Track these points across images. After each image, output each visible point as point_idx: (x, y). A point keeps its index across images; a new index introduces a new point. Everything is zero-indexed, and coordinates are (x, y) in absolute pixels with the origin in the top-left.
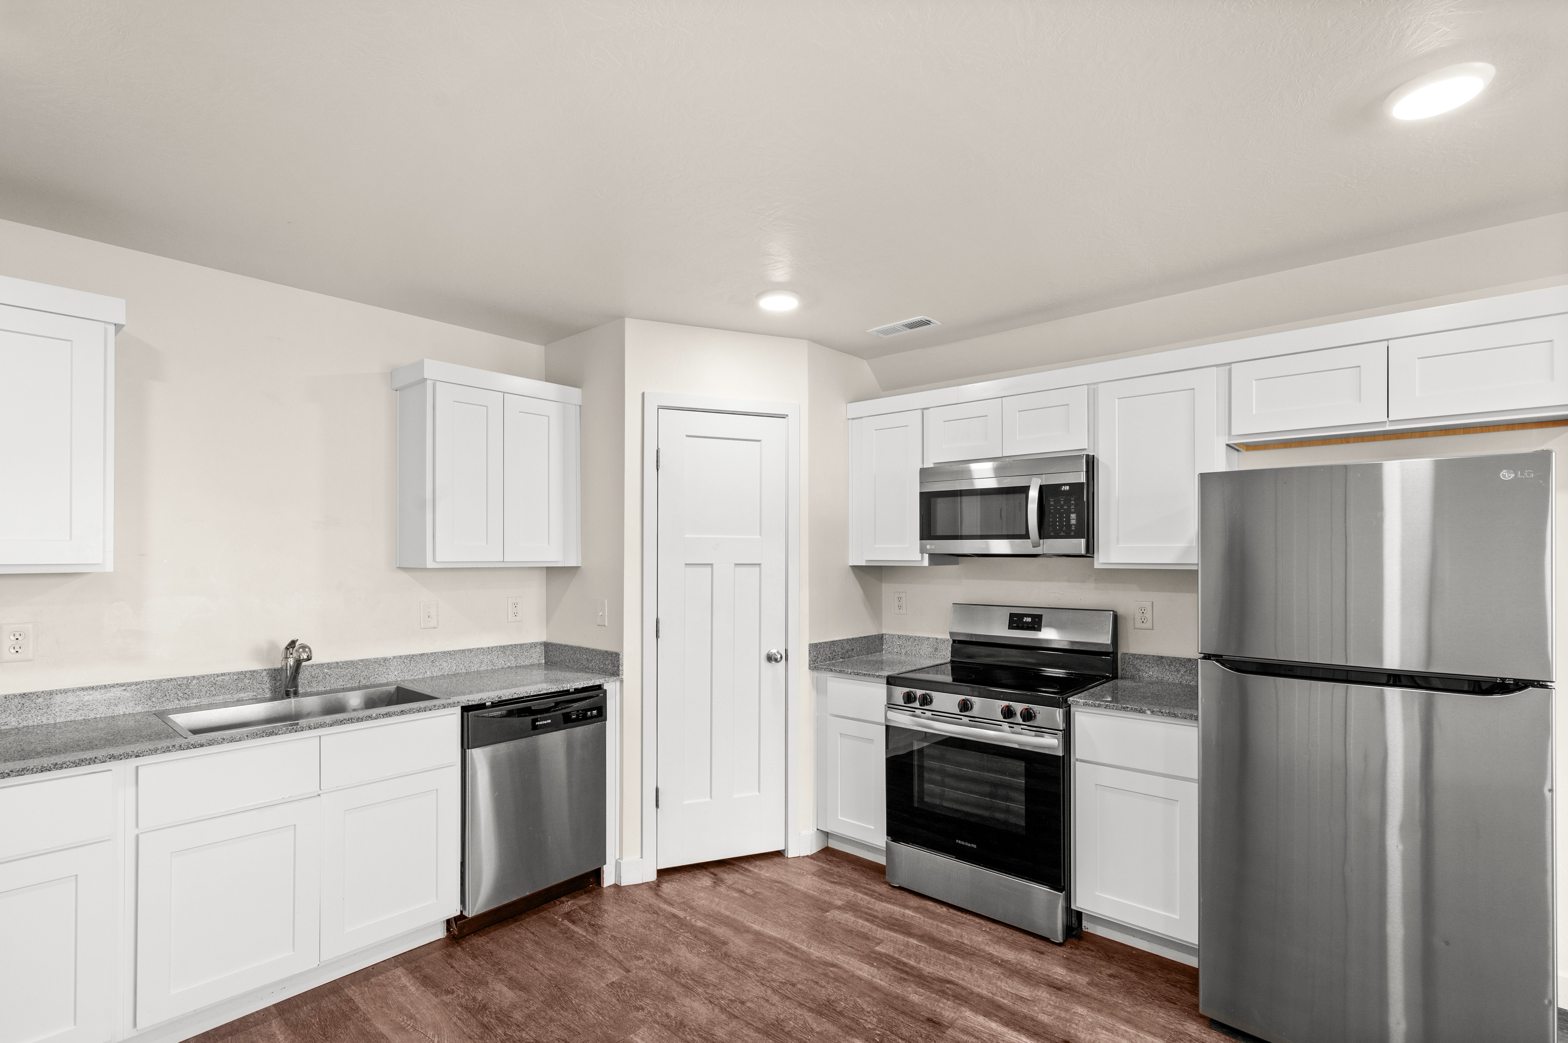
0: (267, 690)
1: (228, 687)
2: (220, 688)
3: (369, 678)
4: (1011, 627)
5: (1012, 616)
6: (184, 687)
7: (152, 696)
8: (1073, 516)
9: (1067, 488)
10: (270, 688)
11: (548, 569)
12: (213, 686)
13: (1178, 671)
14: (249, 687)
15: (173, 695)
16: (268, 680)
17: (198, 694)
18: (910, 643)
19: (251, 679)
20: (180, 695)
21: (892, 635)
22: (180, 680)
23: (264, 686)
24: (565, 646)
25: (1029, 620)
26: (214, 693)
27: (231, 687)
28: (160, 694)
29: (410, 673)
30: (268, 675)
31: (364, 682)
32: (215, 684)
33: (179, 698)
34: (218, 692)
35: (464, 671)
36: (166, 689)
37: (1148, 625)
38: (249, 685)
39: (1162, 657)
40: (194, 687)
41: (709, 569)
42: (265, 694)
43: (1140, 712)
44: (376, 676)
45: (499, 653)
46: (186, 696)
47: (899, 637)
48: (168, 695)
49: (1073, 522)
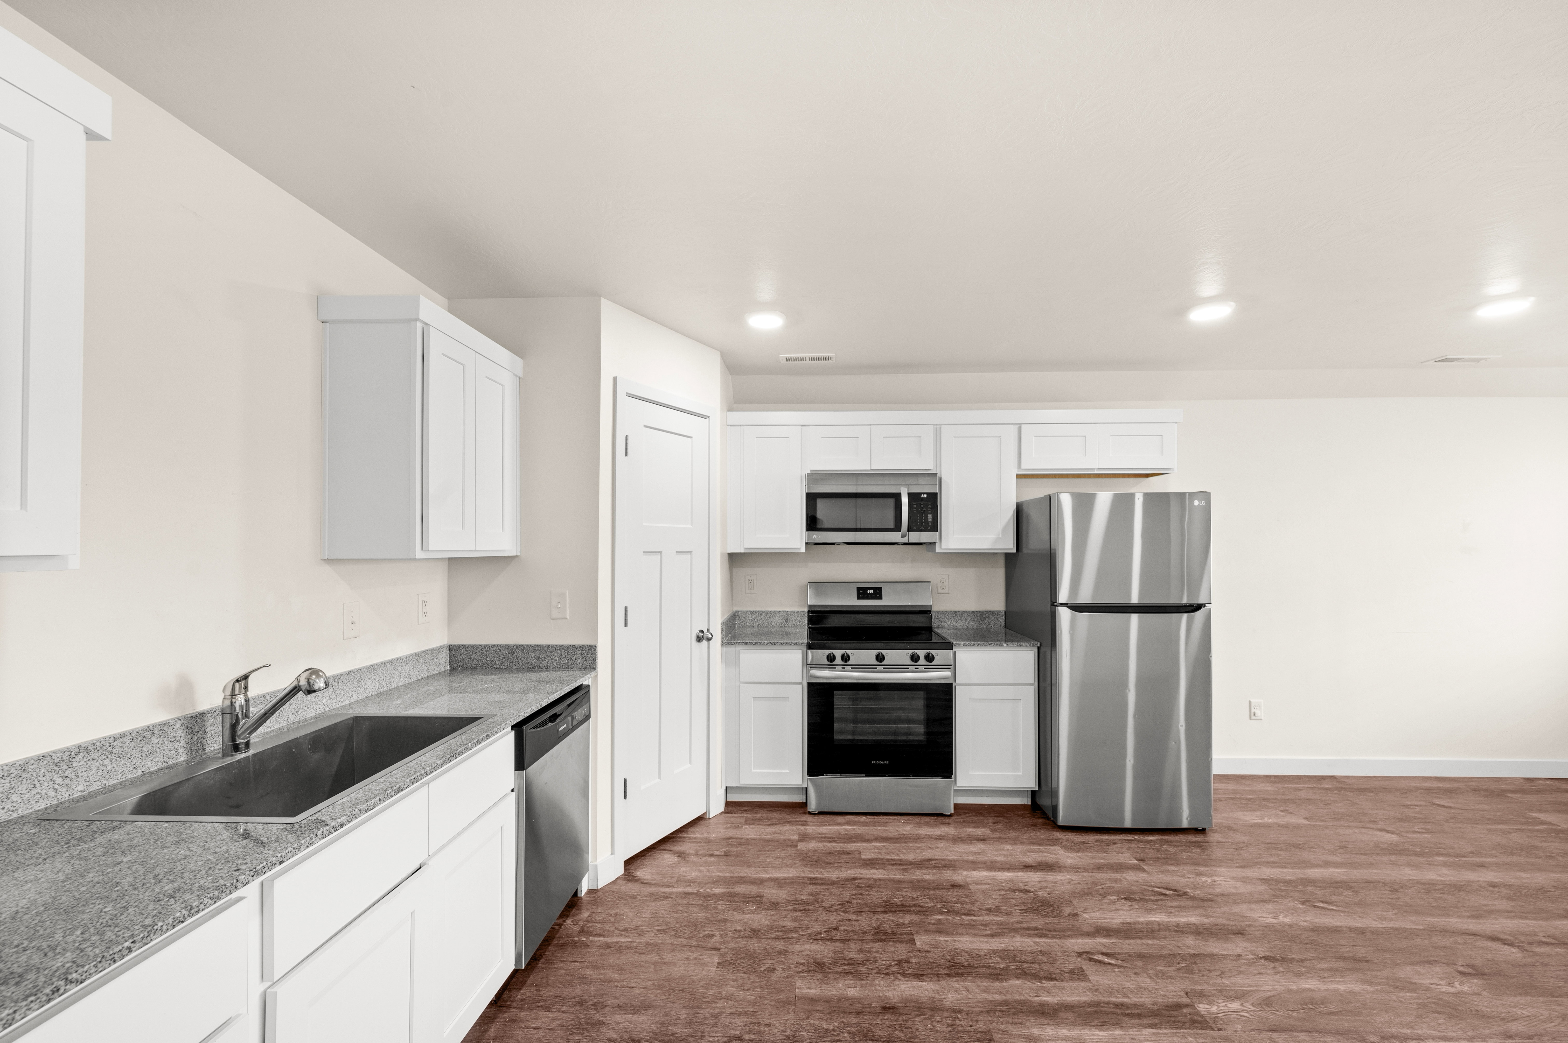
0: (181, 750)
1: (129, 756)
2: (118, 759)
3: (297, 712)
4: (859, 598)
5: (859, 589)
6: (65, 767)
7: (12, 791)
8: (930, 516)
9: (925, 496)
10: (185, 746)
11: (450, 560)
12: (107, 757)
13: (966, 620)
14: (158, 750)
15: (46, 784)
16: (183, 735)
17: (85, 774)
18: (762, 617)
19: (160, 736)
20: (57, 782)
21: (744, 612)
22: (58, 755)
23: (177, 745)
24: (493, 646)
25: (872, 591)
26: (109, 768)
27: (134, 753)
28: (25, 786)
29: (338, 699)
30: (183, 727)
31: (292, 719)
32: (111, 753)
33: (56, 786)
34: (115, 766)
35: (386, 688)
36: (35, 775)
37: (946, 591)
38: (158, 746)
39: (956, 612)
40: (81, 764)
41: (658, 557)
42: (178, 757)
43: (1000, 646)
44: (304, 708)
45: (414, 662)
46: (67, 781)
47: (752, 613)
48: (38, 785)
49: (930, 520)
